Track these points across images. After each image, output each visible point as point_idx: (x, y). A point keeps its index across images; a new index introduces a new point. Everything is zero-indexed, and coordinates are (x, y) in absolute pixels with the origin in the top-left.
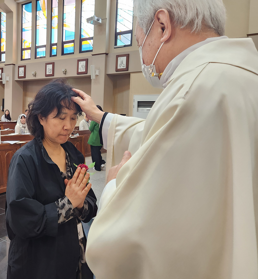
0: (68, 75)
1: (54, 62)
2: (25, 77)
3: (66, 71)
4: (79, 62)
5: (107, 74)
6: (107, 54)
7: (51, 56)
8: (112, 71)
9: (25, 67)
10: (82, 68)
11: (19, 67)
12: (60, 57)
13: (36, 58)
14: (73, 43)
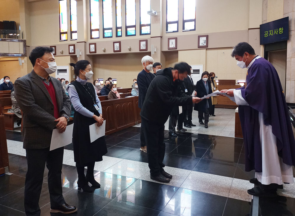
0: (132, 51)
1: (120, 42)
2: (95, 52)
3: (131, 48)
4: (141, 42)
5: (162, 51)
6: (161, 37)
7: (117, 36)
8: (166, 49)
9: (95, 44)
10: (143, 47)
11: (90, 44)
12: (124, 38)
13: (104, 37)
14: (135, 28)
